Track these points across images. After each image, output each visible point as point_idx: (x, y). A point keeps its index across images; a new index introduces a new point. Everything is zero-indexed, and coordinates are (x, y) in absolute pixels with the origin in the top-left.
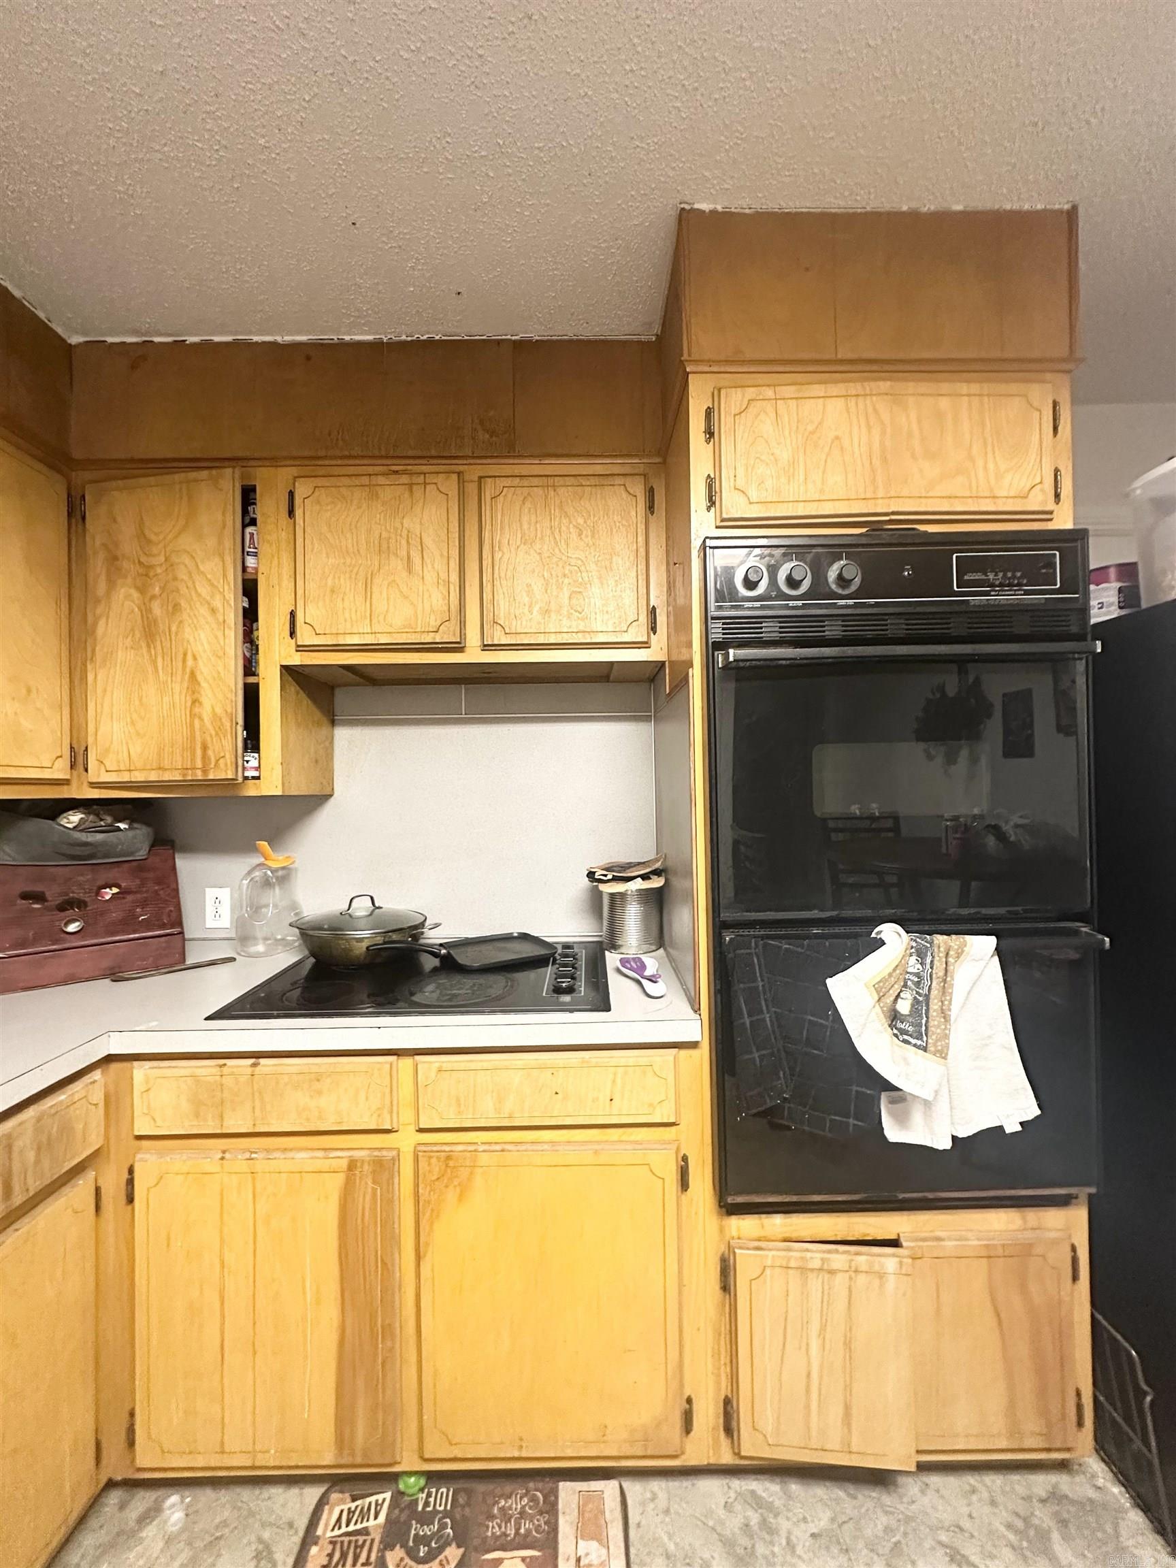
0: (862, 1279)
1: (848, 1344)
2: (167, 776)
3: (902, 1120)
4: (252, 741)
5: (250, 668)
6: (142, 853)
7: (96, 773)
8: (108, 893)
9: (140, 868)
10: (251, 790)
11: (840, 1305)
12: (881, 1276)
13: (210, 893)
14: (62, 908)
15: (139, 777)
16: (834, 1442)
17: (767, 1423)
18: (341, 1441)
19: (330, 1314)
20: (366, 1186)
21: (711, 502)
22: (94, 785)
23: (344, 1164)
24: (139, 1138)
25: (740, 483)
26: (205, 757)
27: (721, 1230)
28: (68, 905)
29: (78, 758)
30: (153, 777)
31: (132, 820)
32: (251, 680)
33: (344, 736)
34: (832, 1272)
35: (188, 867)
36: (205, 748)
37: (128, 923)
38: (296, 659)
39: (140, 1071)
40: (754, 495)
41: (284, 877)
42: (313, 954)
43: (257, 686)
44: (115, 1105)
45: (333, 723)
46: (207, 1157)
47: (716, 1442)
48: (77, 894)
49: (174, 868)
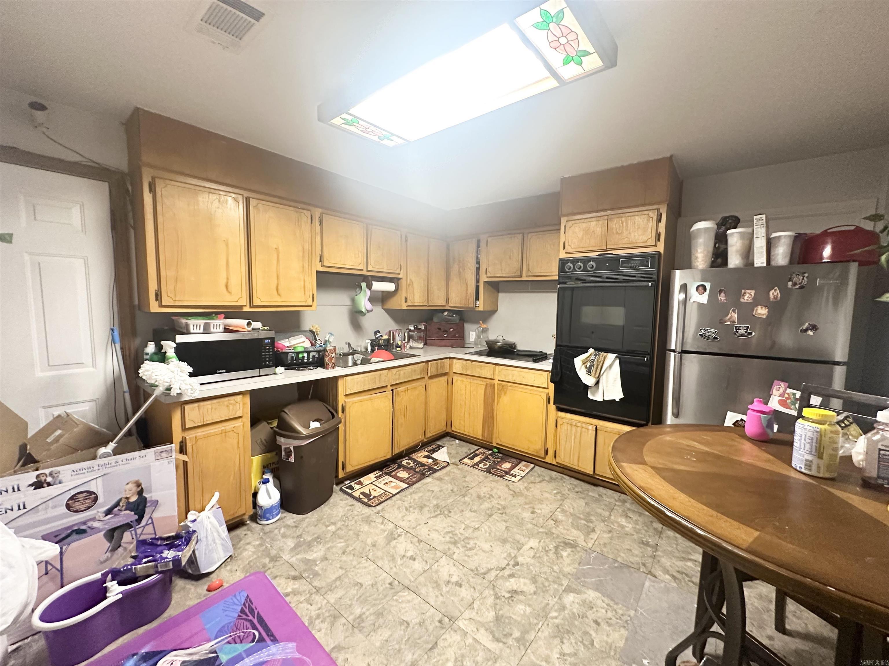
0: (584, 429)
1: (580, 443)
2: (461, 306)
3: (593, 394)
4: (477, 298)
5: (478, 281)
6: (458, 322)
7: (450, 304)
8: (452, 329)
9: (457, 325)
10: (477, 309)
11: (579, 434)
12: (588, 429)
13: (471, 332)
14: (444, 331)
15: (457, 305)
16: (576, 463)
17: (562, 457)
18: (483, 435)
19: (482, 411)
20: (488, 388)
21: (564, 248)
22: (450, 307)
23: (485, 384)
24: (454, 373)
25: (570, 244)
26: (468, 302)
27: (556, 414)
28: (445, 331)
29: (447, 301)
30: (459, 306)
31: (456, 314)
32: (478, 284)
33: (501, 295)
34: (577, 426)
35: (467, 326)
36: (468, 300)
37: (454, 336)
38: (487, 280)
39: (455, 361)
40: (573, 246)
41: (485, 331)
42: (489, 348)
43: (479, 286)
44: (451, 366)
45: (498, 292)
46: (464, 378)
47: (553, 459)
48: (446, 329)
49: (464, 326)
